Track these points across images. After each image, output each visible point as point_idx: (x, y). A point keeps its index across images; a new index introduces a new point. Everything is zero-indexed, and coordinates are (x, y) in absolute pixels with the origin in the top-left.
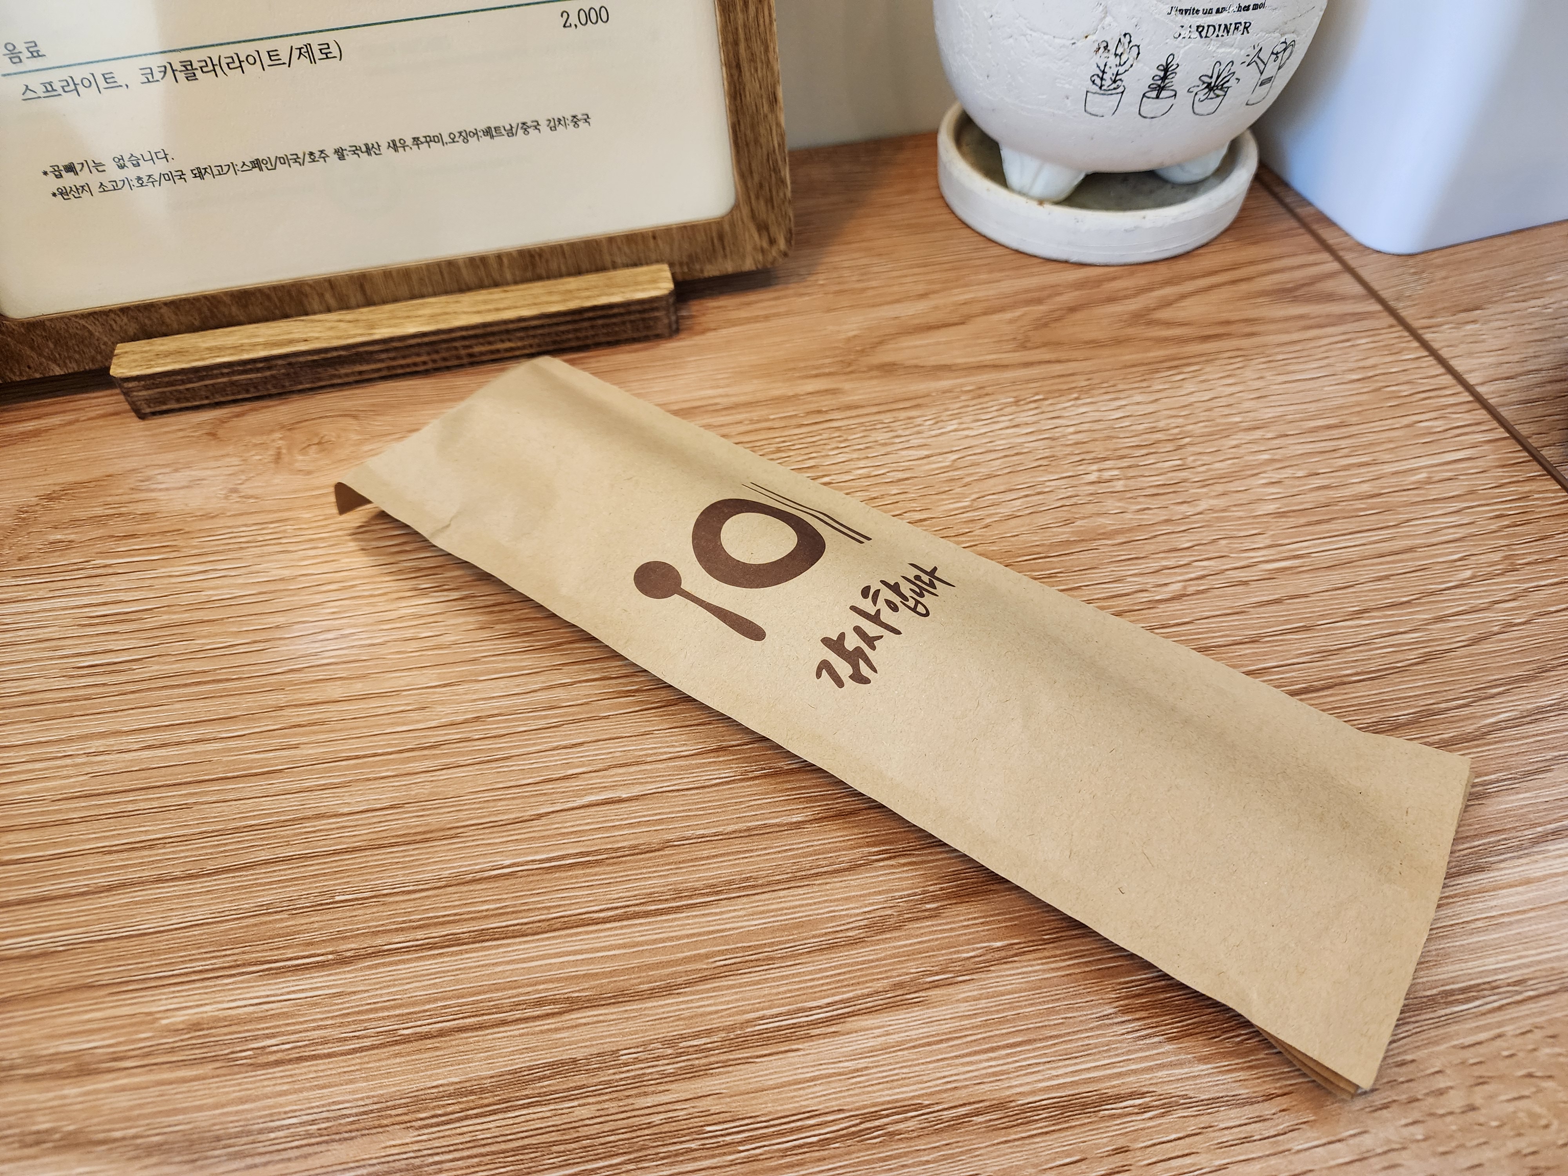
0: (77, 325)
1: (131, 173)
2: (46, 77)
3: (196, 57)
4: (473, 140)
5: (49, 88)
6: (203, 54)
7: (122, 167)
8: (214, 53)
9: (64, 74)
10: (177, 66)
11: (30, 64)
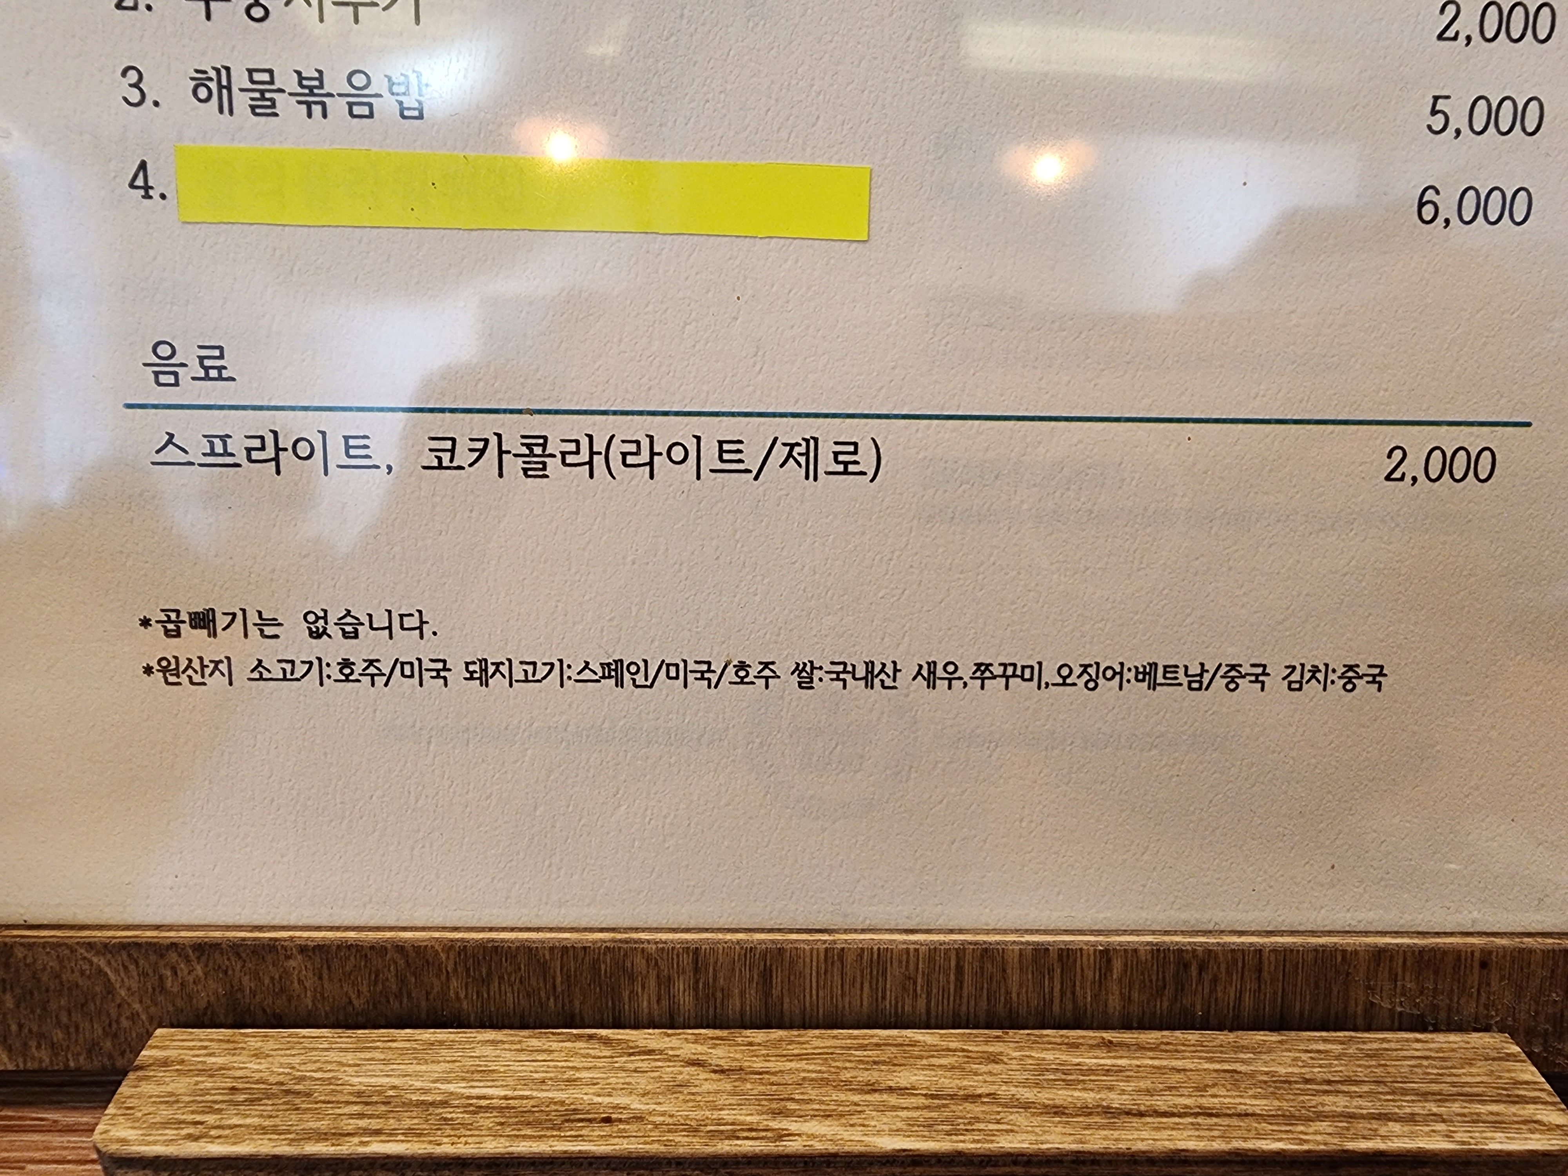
0: (86, 967)
1: (333, 649)
2: (217, 422)
3: (560, 430)
4: (1108, 686)
5: (218, 447)
6: (579, 427)
7: (316, 635)
8: (602, 428)
9: (262, 423)
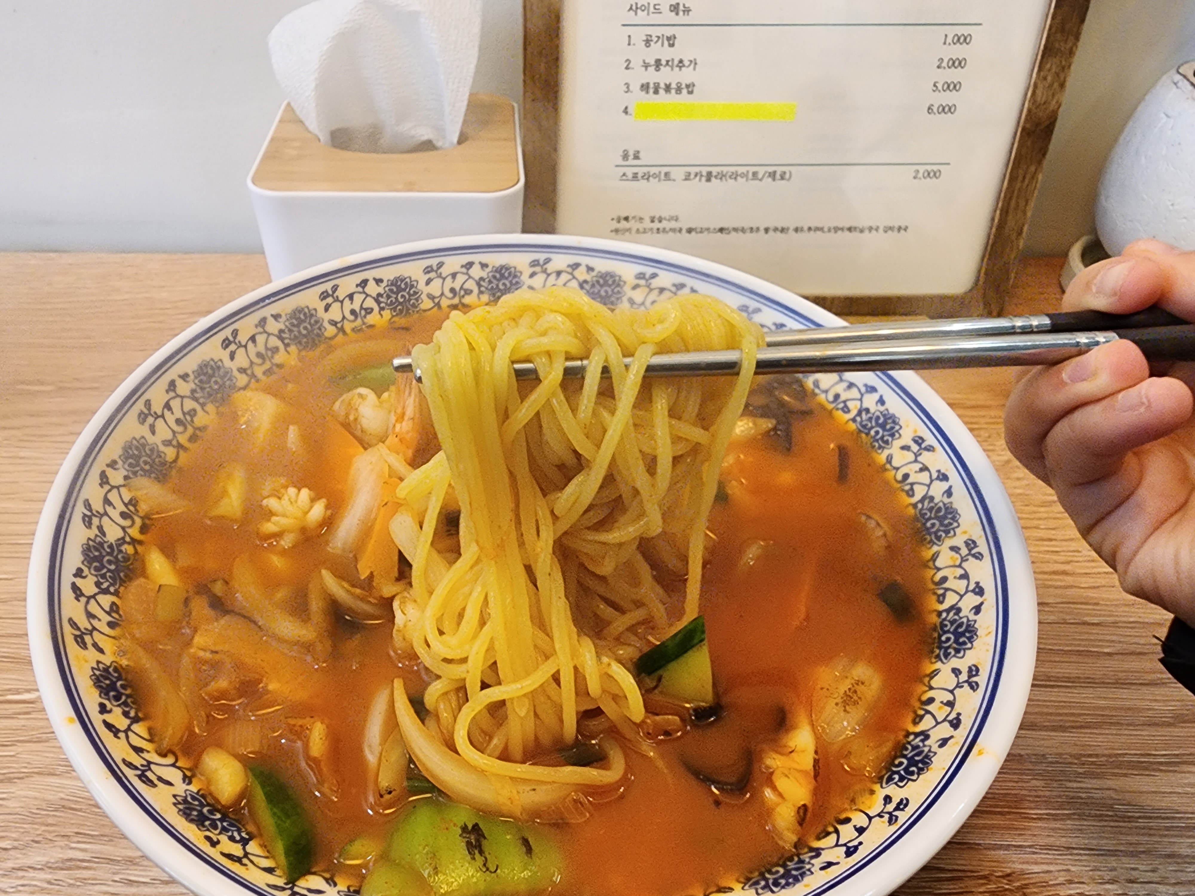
1: (656, 225)
2: (635, 170)
3: (715, 170)
4: (840, 232)
5: (635, 177)
6: (719, 169)
7: (652, 221)
8: (725, 169)
9: (646, 170)
10: (704, 174)
11: (631, 162)
